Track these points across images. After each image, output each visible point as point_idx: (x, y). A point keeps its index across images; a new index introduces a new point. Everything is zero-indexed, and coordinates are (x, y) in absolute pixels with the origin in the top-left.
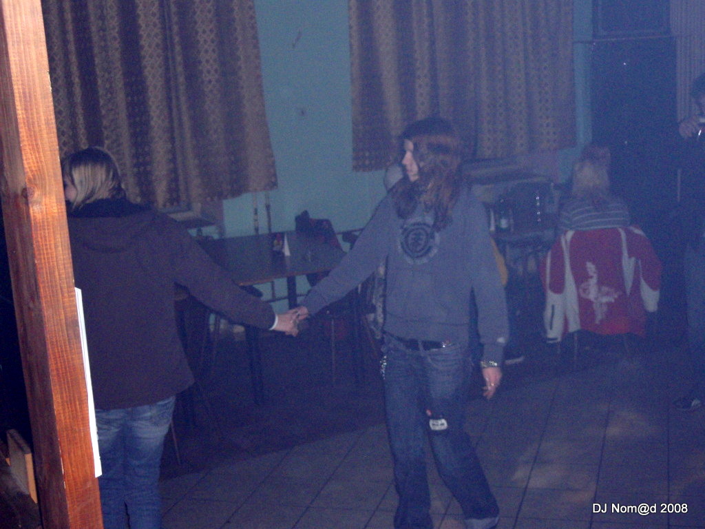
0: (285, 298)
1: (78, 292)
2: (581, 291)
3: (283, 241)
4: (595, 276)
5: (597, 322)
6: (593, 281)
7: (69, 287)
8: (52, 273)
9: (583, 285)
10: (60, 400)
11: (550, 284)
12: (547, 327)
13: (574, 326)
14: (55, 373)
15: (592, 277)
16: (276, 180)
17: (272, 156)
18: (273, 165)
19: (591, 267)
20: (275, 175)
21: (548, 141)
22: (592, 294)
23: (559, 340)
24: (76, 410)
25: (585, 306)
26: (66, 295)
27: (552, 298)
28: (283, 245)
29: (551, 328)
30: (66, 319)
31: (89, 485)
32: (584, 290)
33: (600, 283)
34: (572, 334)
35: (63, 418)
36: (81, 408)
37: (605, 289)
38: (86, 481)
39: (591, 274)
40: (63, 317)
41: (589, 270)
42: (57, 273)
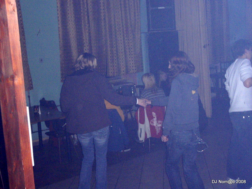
0: (37, 132)
1: (28, 108)
2: (151, 122)
3: (38, 108)
4: (156, 117)
5: (157, 134)
6: (155, 119)
7: (25, 106)
8: (20, 102)
9: (151, 121)
10: (22, 142)
11: (139, 121)
12: (139, 137)
13: (149, 136)
14: (21, 133)
15: (154, 117)
16: (32, 86)
17: (31, 77)
18: (31, 80)
19: (154, 114)
20: (32, 84)
21: (133, 70)
22: (155, 124)
23: (144, 141)
24: (27, 145)
25: (152, 128)
26: (24, 108)
27: (141, 126)
28: (38, 110)
29: (141, 137)
30: (24, 116)
31: (30, 169)
32: (152, 122)
33: (158, 120)
34: (148, 138)
35: (23, 147)
36: (28, 144)
37: (159, 121)
38: (29, 167)
39: (154, 116)
40: (23, 115)
41: (153, 115)
42: (21, 102)
